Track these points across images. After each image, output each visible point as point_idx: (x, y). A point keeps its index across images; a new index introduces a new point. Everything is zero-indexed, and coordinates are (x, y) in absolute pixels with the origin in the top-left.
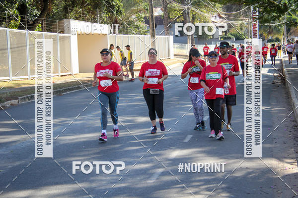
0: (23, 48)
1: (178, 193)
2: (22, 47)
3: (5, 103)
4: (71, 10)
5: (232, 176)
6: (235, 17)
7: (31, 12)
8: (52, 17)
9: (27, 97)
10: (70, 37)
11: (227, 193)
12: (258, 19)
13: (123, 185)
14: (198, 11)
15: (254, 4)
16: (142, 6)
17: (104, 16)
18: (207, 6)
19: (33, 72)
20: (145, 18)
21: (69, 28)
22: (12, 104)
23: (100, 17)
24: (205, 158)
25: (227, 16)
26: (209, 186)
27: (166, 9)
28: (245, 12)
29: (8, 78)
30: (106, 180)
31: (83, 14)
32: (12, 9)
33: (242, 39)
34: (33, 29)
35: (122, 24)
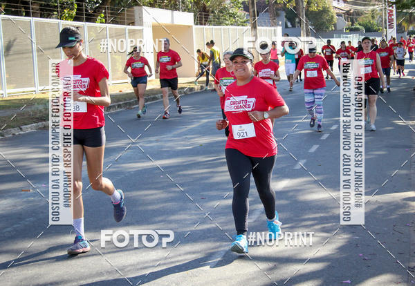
6: (364, 1)
8: (119, 3)
10: (143, 30)
12: (394, 3)
20: (243, 3)
21: (141, 18)
23: (183, 3)
33: (375, 31)
34: (94, 21)
35: (213, 12)
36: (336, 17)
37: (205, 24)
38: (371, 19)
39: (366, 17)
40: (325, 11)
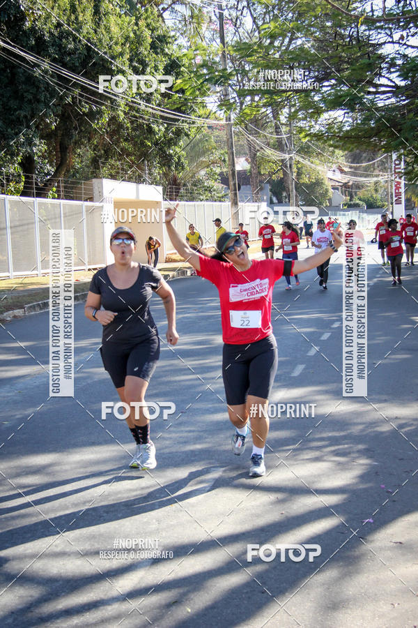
0: (30, 226)
1: (287, 458)
2: (28, 224)
3: (5, 314)
4: (103, 163)
5: (374, 432)
6: (366, 171)
7: (41, 167)
8: (74, 175)
9: (39, 305)
10: (102, 207)
11: (367, 458)
12: (405, 174)
13: (198, 447)
14: (306, 162)
15: (398, 151)
16: (217, 155)
17: (156, 171)
18: (320, 153)
19: (45, 264)
20: (221, 174)
21: (101, 193)
22: (15, 317)
23: (150, 174)
24: (328, 402)
25: (352, 170)
26: (336, 447)
27: (254, 159)
28: (382, 163)
29: (6, 274)
30: (171, 438)
31: (123, 169)
32: (13, 164)
33: (378, 207)
34: (45, 196)
35: (185, 185)
36: (331, 191)
37: (176, 200)
38: (373, 192)
39: (367, 191)
40: (318, 183)
